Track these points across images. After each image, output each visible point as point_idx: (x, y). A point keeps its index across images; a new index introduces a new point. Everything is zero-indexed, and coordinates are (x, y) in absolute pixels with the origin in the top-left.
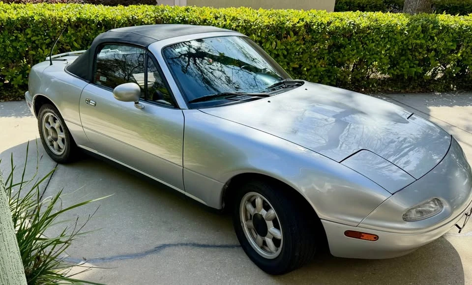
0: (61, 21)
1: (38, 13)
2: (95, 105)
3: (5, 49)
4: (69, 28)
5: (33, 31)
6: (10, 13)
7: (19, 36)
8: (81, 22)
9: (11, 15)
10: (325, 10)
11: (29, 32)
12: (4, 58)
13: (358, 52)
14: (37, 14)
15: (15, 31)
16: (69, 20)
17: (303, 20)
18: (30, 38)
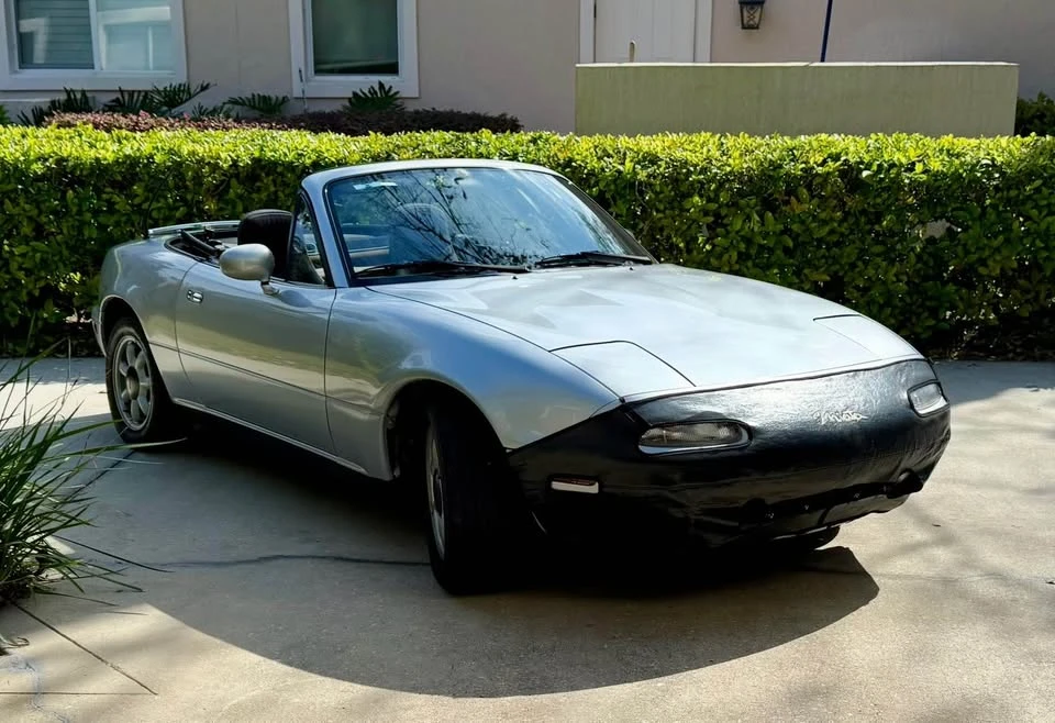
0: (215, 167)
1: (167, 148)
2: (201, 300)
3: (80, 232)
4: (234, 182)
5: (148, 189)
6: (103, 148)
7: (116, 198)
8: (263, 168)
9: (103, 152)
10: (951, 135)
11: (140, 191)
12: (77, 253)
13: (1007, 241)
14: (163, 149)
15: (108, 190)
16: (235, 163)
17: (836, 158)
18: (140, 205)
